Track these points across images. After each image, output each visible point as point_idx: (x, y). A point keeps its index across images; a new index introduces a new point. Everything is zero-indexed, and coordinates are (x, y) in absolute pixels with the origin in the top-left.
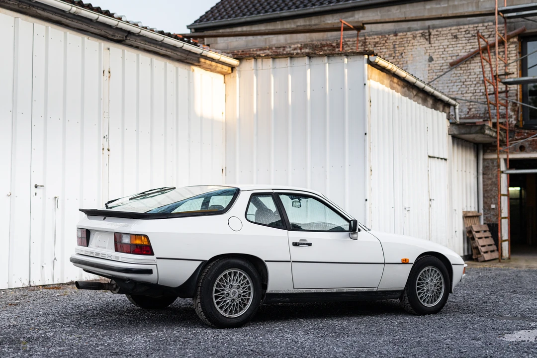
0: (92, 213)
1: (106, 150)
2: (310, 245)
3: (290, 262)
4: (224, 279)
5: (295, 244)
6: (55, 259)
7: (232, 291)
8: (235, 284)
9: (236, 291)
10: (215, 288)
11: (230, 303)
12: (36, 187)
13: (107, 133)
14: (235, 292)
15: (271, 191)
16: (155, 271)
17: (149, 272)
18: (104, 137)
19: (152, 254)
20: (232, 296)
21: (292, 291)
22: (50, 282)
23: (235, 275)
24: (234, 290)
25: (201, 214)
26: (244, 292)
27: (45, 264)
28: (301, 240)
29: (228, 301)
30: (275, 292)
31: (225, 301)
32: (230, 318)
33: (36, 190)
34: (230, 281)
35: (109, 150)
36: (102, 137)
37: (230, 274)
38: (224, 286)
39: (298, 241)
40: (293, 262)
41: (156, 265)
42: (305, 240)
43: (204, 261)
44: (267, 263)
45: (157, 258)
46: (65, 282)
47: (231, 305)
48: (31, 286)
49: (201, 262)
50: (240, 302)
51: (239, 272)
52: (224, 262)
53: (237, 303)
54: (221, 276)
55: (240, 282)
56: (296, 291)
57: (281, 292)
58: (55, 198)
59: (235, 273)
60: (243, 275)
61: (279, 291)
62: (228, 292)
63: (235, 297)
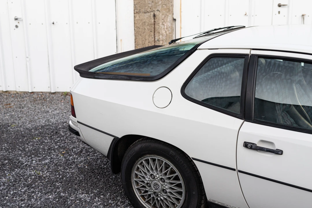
2: (279, 152)
4: (145, 164)
5: (249, 146)
8: (158, 176)
9: (160, 184)
11: (152, 196)
12: (280, 6)
14: (157, 184)
15: (247, 52)
16: (81, 135)
19: (75, 117)
20: (154, 189)
24: (155, 182)
25: (126, 78)
28: (262, 141)
29: (149, 193)
30: (219, 204)
33: (280, 9)
34: (151, 169)
38: (144, 174)
39: (255, 141)
41: (79, 128)
42: (271, 143)
45: (78, 122)
49: (113, 138)
60: (171, 167)
61: (225, 205)
62: (149, 182)
63: (156, 191)
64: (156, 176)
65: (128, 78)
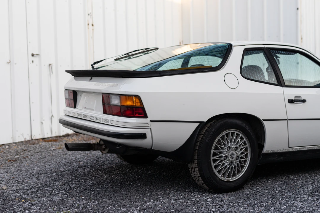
0: (77, 74)
1: (90, 25)
2: (304, 101)
3: (286, 120)
4: (222, 140)
5: (291, 101)
6: (52, 116)
7: (230, 153)
8: (233, 146)
9: (235, 153)
10: (213, 151)
11: (228, 166)
12: (33, 55)
13: (90, 11)
14: (233, 154)
15: (263, 46)
16: (149, 136)
17: (143, 136)
18: (89, 15)
19: (145, 116)
20: (230, 159)
21: (287, 149)
22: (49, 135)
23: (232, 136)
24: (232, 152)
25: (195, 71)
26: (242, 153)
27: (44, 120)
28: (296, 97)
29: (226, 164)
30: (271, 152)
31: (224, 164)
32: (228, 182)
33: (33, 58)
34: (228, 142)
35: (93, 25)
36: (87, 15)
37: (227, 135)
38: (222, 148)
39: (293, 98)
40: (289, 120)
41: (150, 128)
42: (300, 97)
43: (201, 123)
44: (265, 123)
45: (151, 121)
46: (61, 135)
47: (229, 168)
48: (32, 139)
49: (198, 124)
50: (238, 164)
51: (236, 132)
52: (221, 122)
53: (235, 166)
54: (219, 138)
55: (237, 143)
56: (291, 150)
57: (277, 152)
58: (50, 65)
59: (233, 134)
60: (241, 135)
61: (275, 151)
62: (226, 155)
63: (233, 160)
64: (232, 147)
65: (198, 71)
